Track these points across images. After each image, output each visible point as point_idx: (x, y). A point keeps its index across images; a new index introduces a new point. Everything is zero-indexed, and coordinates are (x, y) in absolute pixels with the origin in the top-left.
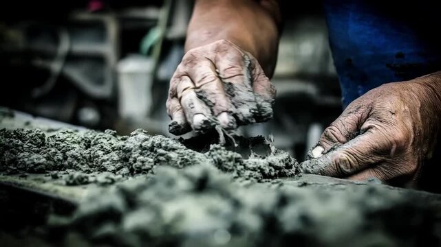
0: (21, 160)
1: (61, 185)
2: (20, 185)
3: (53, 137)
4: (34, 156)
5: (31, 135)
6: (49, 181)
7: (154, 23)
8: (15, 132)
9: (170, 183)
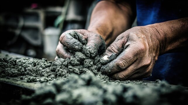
0: (7, 71)
1: (25, 82)
2: (7, 82)
3: (20, 61)
4: (13, 70)
5: (10, 60)
6: (19, 80)
7: (60, 14)
8: (3, 59)
9: (76, 82)
